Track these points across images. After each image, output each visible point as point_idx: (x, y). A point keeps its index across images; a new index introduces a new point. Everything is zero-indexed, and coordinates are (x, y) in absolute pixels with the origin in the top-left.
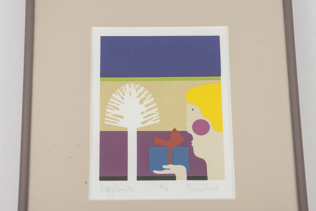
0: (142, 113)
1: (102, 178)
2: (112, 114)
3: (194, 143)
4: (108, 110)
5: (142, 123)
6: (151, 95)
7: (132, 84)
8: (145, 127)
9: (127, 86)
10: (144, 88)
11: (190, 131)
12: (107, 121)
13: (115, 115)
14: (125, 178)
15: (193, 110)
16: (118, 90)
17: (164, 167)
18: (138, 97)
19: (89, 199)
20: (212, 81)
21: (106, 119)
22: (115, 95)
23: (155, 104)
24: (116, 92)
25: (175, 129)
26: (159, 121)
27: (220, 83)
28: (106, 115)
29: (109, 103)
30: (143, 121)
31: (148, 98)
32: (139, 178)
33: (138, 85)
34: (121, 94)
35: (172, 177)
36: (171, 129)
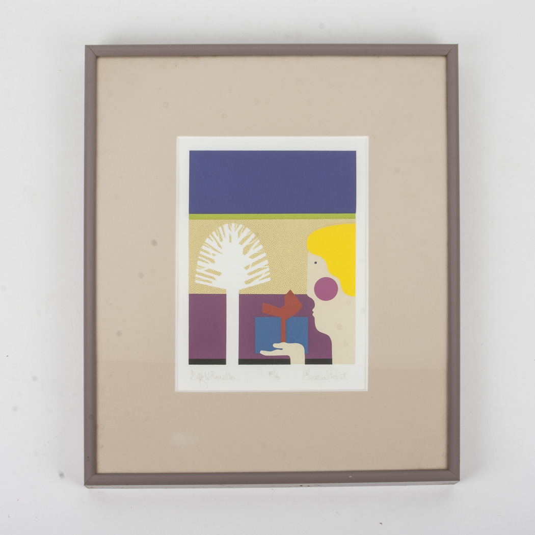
0: (247, 268)
1: (192, 361)
2: (205, 269)
3: (316, 312)
4: (199, 263)
5: (247, 282)
6: (258, 241)
7: (233, 224)
8: (250, 288)
9: (226, 226)
10: (249, 230)
11: (312, 295)
12: (199, 279)
13: (209, 271)
14: (222, 362)
15: (316, 263)
16: (214, 233)
17: (275, 345)
18: (241, 243)
19: (176, 390)
20: (344, 220)
21: (197, 276)
22: (210, 240)
23: (264, 255)
24: (210, 236)
25: (290, 292)
26: (269, 279)
27: (354, 223)
28: (198, 270)
29: (201, 253)
30: (248, 279)
31: (255, 244)
32: (242, 361)
33: (241, 226)
34: (218, 239)
35: (285, 361)
36: (284, 292)
